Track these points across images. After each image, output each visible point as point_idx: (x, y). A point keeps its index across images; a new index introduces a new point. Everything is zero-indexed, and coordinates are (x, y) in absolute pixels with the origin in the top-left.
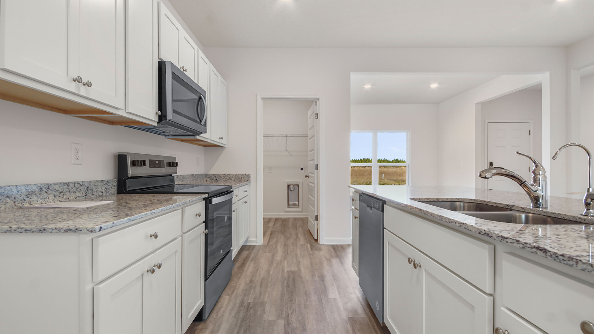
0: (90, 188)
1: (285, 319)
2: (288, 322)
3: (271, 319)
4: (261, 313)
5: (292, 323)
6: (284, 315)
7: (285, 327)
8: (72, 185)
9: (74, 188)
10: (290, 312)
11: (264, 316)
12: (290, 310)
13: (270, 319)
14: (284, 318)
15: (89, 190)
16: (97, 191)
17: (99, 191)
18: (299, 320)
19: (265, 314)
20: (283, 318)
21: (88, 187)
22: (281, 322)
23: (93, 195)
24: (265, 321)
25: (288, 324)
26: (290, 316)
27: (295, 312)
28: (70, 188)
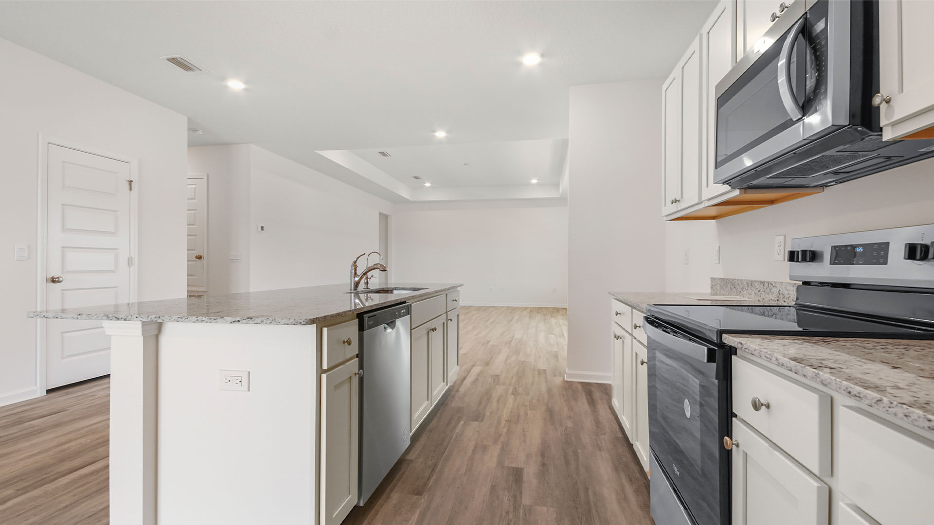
0: (782, 293)
1: (520, 506)
2: (516, 498)
3: (543, 507)
4: (562, 521)
5: (510, 497)
6: (521, 512)
7: (521, 493)
8: (766, 285)
9: (768, 289)
10: (511, 516)
11: (555, 515)
12: (511, 520)
13: (545, 509)
14: (522, 507)
15: (781, 295)
16: (790, 298)
17: (792, 299)
18: (498, 500)
19: (556, 518)
20: (524, 506)
21: (780, 290)
22: (526, 500)
23: (784, 301)
24: (552, 507)
25: (515, 497)
26: (512, 508)
27: (501, 515)
28: (765, 288)
